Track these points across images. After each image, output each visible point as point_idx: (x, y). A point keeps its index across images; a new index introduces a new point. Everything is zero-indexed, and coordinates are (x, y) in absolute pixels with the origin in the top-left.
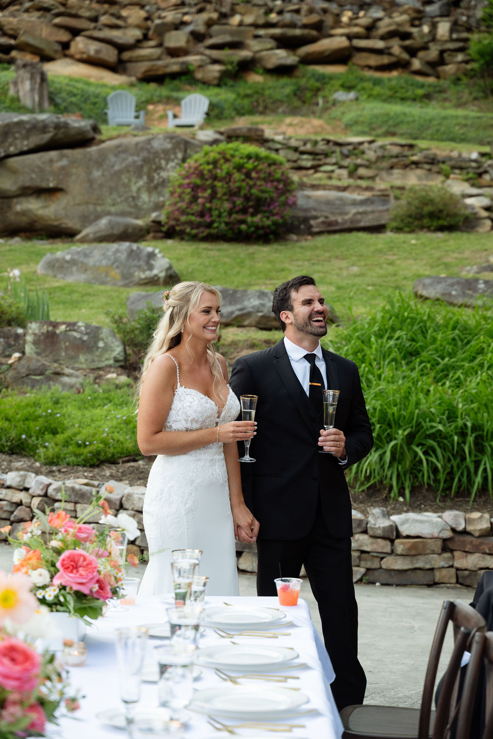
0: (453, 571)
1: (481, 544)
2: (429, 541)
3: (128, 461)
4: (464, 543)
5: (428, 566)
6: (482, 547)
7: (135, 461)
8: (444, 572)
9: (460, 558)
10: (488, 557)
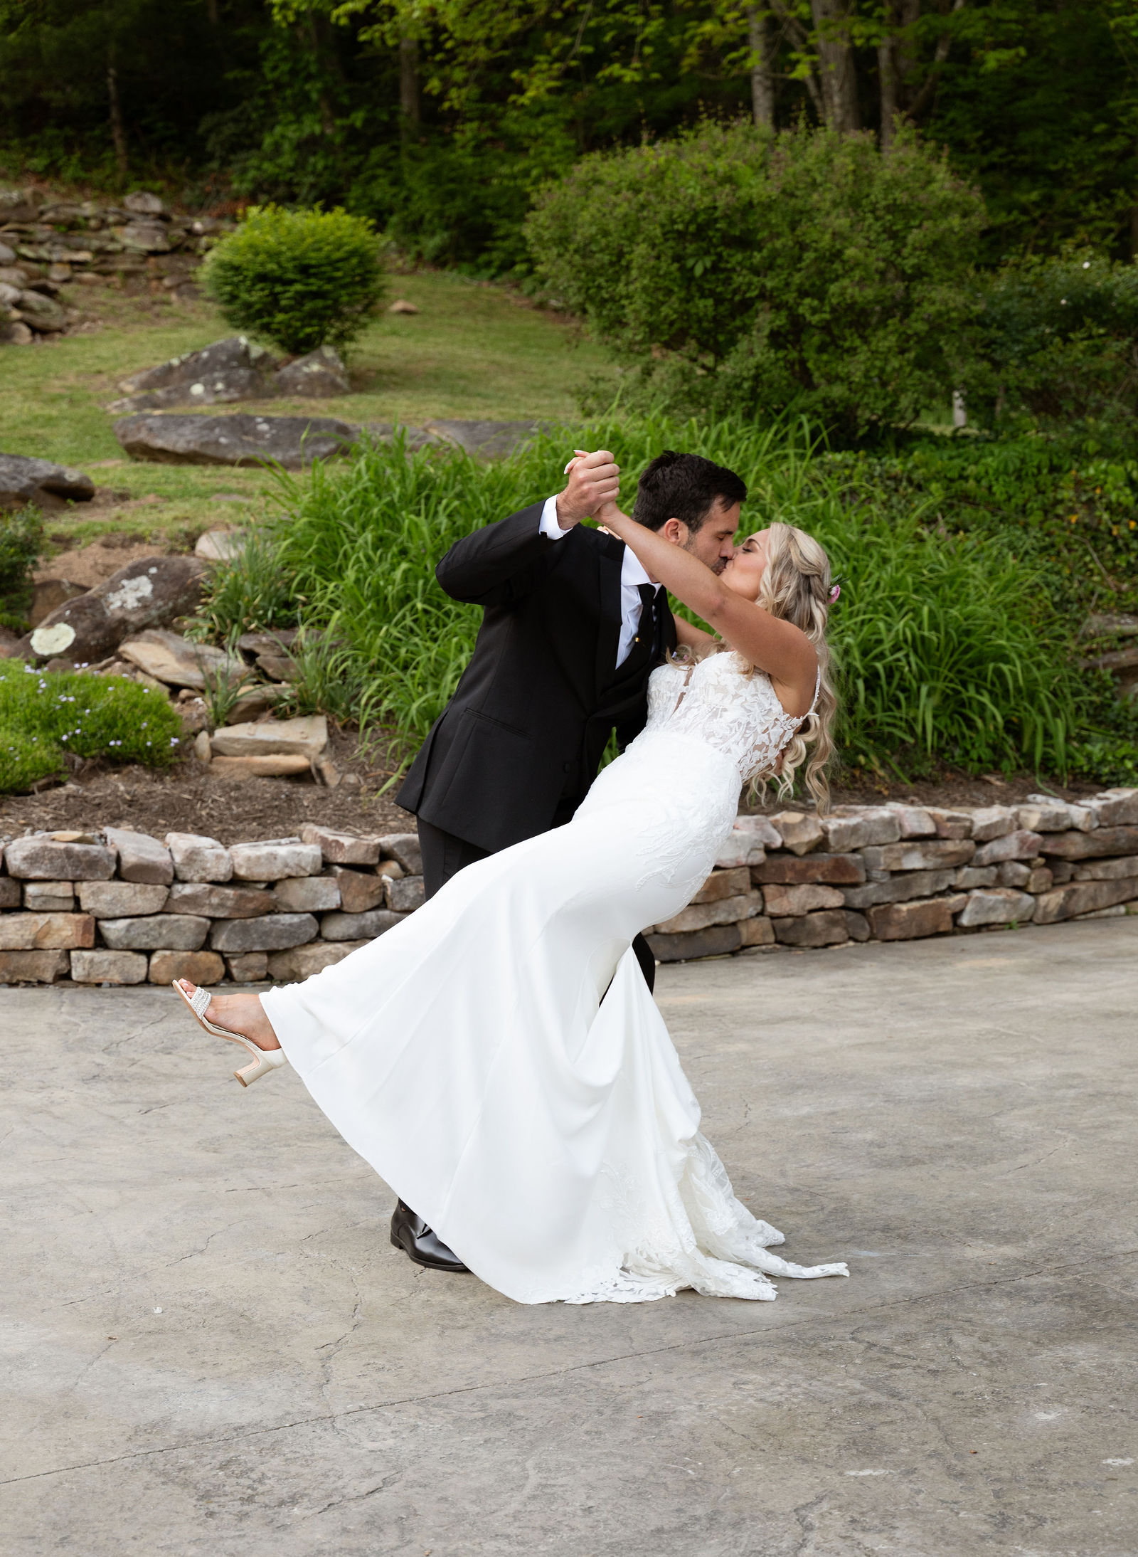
0: (766, 921)
1: (809, 867)
2: (734, 872)
3: (47, 787)
4: (781, 870)
5: (732, 919)
6: (810, 873)
7: (60, 784)
8: (754, 925)
9: (775, 898)
10: (820, 889)
